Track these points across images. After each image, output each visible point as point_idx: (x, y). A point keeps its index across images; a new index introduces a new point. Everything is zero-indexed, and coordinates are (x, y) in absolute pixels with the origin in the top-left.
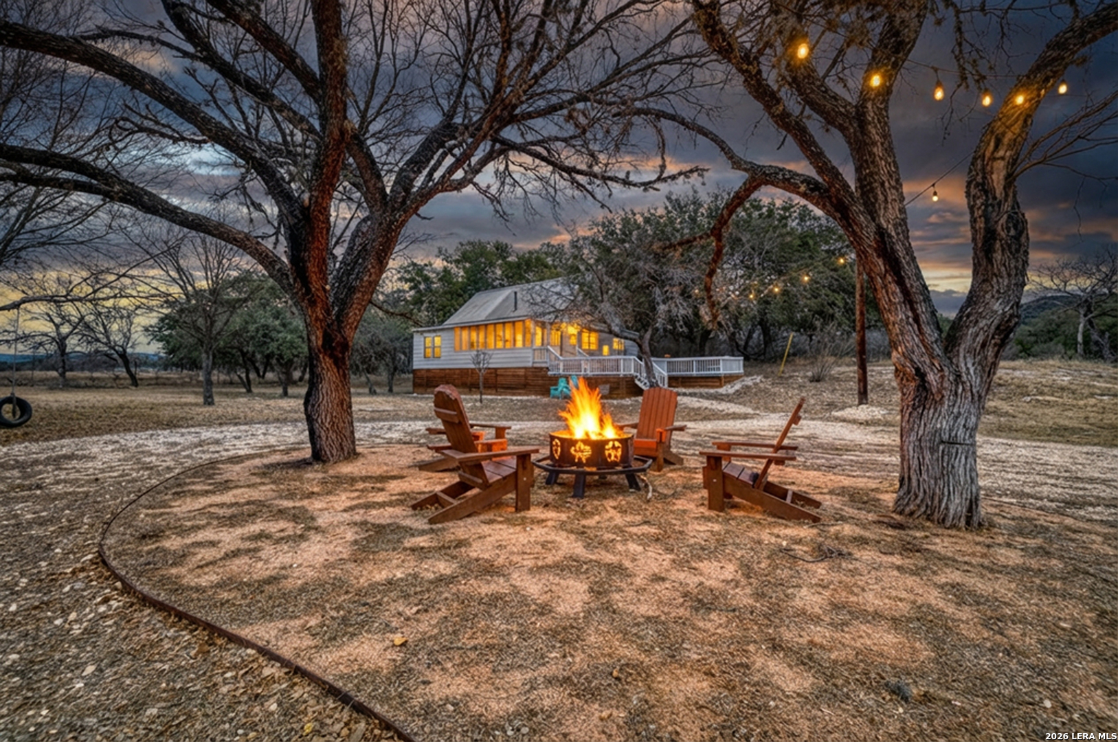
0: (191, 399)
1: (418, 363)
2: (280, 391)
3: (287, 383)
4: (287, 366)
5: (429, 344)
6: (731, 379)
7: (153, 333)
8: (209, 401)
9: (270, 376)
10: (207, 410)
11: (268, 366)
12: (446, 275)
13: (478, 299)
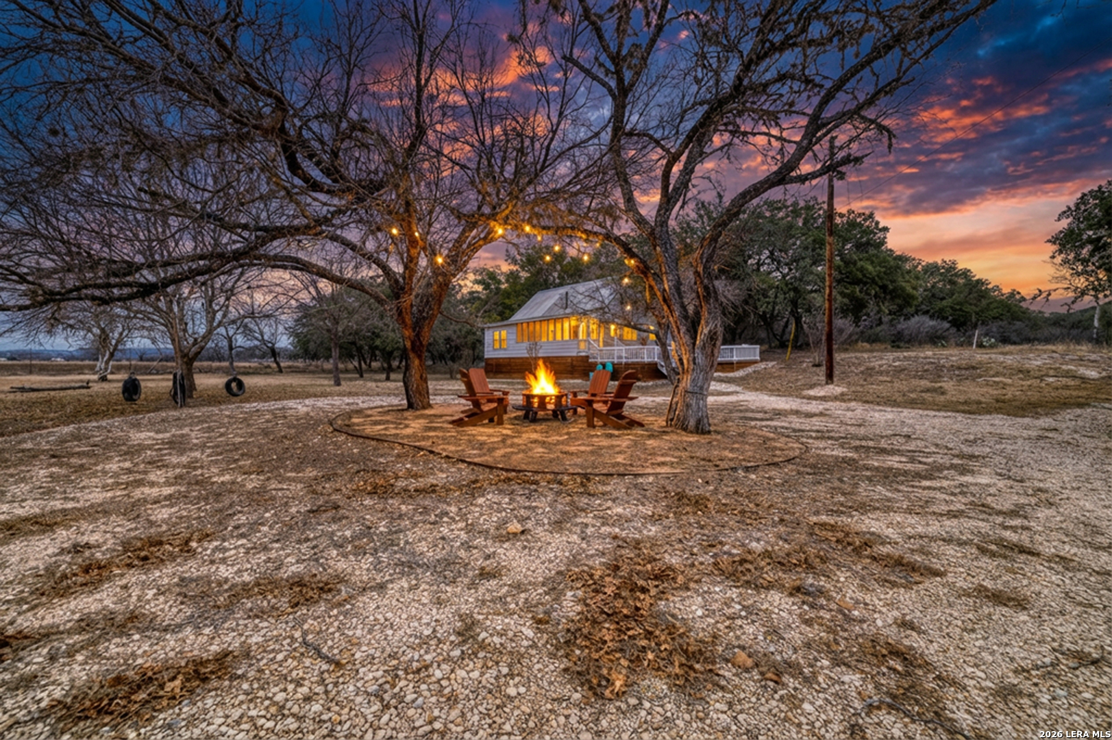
0: (326, 382)
1: (489, 354)
2: (384, 376)
3: (389, 370)
4: (388, 356)
5: (497, 337)
6: (742, 365)
7: (292, 332)
8: (338, 384)
9: (374, 364)
10: (337, 388)
11: (374, 357)
12: (512, 276)
13: (539, 297)
